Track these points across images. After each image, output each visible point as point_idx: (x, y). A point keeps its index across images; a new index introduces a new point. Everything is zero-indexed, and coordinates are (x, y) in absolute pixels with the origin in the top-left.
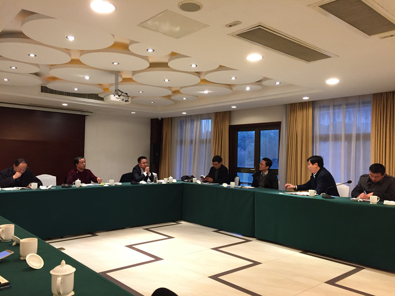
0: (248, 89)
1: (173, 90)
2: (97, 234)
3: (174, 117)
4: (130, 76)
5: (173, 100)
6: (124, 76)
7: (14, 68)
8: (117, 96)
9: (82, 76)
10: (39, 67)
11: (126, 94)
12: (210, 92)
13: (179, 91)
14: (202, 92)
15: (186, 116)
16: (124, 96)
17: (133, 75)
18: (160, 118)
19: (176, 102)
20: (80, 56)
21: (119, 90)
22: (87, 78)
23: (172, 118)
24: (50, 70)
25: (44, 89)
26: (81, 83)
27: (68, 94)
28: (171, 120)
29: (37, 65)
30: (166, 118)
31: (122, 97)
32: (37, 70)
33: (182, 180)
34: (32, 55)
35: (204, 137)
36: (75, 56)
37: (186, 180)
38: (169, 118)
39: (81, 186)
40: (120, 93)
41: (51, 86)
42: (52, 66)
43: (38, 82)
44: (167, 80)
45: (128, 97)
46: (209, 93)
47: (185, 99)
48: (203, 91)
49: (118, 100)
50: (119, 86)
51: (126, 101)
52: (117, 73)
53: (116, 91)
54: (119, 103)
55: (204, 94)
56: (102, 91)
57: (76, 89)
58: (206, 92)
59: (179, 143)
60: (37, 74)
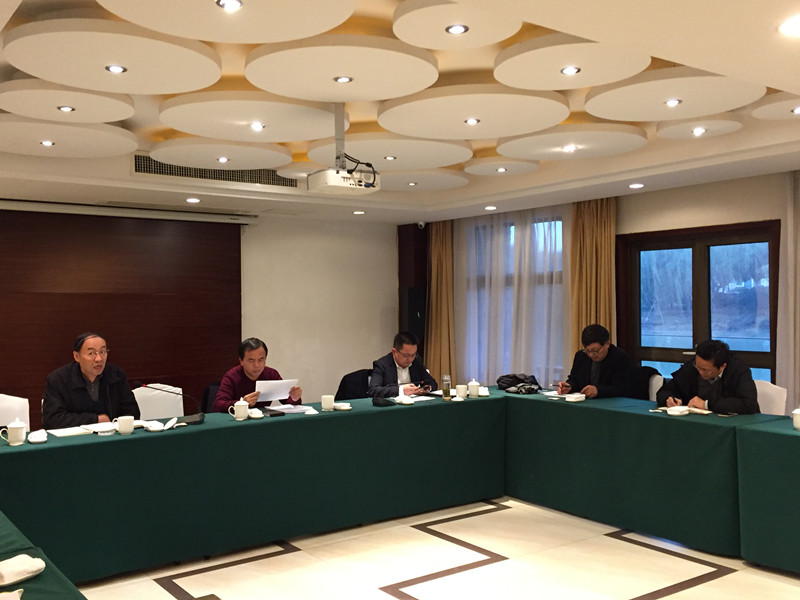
0: (698, 131)
1: (476, 146)
2: (295, 544)
3: (459, 219)
4: (371, 117)
5: (468, 176)
6: (355, 116)
7: (67, 110)
8: (344, 173)
9: (244, 123)
10: (132, 105)
11: (369, 165)
12: (580, 147)
13: (494, 148)
14: (558, 149)
15: (491, 216)
16: (361, 171)
17: (380, 113)
18: (422, 223)
19: (474, 179)
20: (247, 63)
21: (347, 156)
22: (257, 126)
23: (452, 221)
24: (161, 111)
25: (144, 164)
26: (237, 143)
27: (202, 174)
28: (450, 227)
29: (127, 98)
30: (436, 223)
31: (356, 175)
32: (125, 112)
33: (501, 388)
34: (116, 70)
35: (542, 268)
36: (234, 67)
37: (513, 389)
38: (444, 222)
39: (249, 418)
40: (351, 165)
41: (160, 155)
42: (166, 99)
43: (129, 144)
44: (472, 122)
45: (374, 173)
46: (578, 151)
47: (502, 170)
48: (562, 145)
49: (347, 184)
50: (346, 144)
51: (368, 185)
52: (337, 109)
53: (338, 158)
54: (351, 193)
55: (561, 154)
56: (290, 159)
57: (223, 160)
58: (570, 148)
59: (473, 284)
60: (124, 124)
